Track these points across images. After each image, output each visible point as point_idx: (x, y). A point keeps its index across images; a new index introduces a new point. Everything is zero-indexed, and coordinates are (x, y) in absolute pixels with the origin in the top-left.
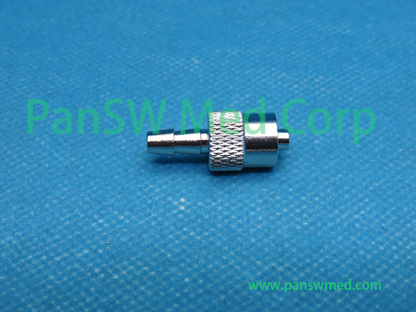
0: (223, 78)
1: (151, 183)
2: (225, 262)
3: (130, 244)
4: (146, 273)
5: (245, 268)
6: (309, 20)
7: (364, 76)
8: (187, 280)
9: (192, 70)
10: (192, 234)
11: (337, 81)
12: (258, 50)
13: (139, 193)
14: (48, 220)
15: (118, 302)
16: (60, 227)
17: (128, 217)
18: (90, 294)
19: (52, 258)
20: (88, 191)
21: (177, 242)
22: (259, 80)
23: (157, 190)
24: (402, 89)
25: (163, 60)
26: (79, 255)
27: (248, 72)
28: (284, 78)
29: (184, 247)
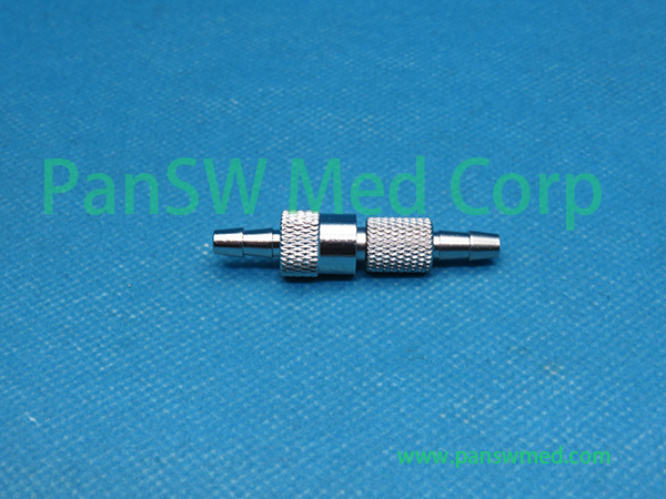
0: (263, 119)
1: (175, 229)
2: (243, 302)
3: (149, 287)
4: (163, 312)
5: (262, 308)
6: (369, 52)
7: (419, 114)
8: (203, 319)
9: (229, 112)
10: (213, 277)
11: (388, 120)
12: (305, 88)
13: (162, 239)
14: (67, 266)
15: (133, 338)
16: (80, 273)
17: (149, 262)
18: (107, 332)
19: (70, 301)
20: (109, 238)
21: (196, 284)
22: (302, 121)
23: (181, 236)
24: (459, 128)
25: (199, 101)
26: (98, 298)
27: (290, 112)
28: (329, 118)
29: (204, 289)
